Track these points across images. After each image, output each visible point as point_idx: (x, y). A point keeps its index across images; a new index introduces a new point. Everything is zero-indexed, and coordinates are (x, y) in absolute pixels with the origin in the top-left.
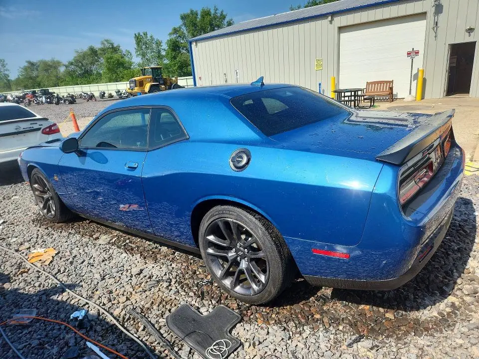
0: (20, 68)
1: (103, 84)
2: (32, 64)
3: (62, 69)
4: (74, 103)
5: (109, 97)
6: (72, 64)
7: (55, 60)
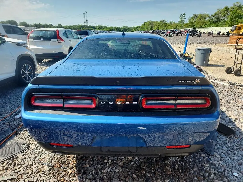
0: (190, 17)
1: (224, 27)
2: (196, 16)
3: (207, 19)
4: (200, 37)
5: (222, 35)
6: (213, 16)
7: (207, 14)
